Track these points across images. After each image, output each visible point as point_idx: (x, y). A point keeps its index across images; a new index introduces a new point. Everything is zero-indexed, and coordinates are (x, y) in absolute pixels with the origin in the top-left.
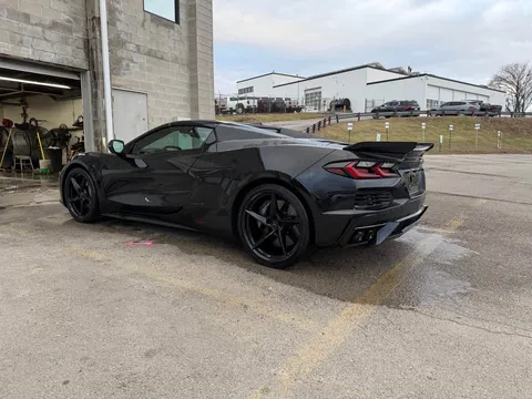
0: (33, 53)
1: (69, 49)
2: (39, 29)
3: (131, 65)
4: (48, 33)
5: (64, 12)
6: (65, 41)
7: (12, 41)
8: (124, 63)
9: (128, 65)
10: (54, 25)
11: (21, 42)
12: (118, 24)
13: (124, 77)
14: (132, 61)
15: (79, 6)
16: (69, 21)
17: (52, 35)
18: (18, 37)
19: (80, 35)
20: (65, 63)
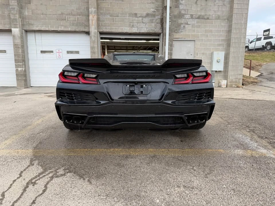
0: (137, 30)
1: (153, 25)
2: (141, 18)
3: (187, 26)
4: (144, 19)
5: (152, 8)
6: (152, 21)
7: (129, 26)
8: (182, 26)
9: (184, 27)
10: (148, 15)
11: (133, 26)
12: (180, 6)
13: (182, 33)
14: (187, 24)
15: (160, 3)
16: (154, 12)
17: (146, 20)
18: (132, 24)
19: (159, 17)
20: (151, 32)
